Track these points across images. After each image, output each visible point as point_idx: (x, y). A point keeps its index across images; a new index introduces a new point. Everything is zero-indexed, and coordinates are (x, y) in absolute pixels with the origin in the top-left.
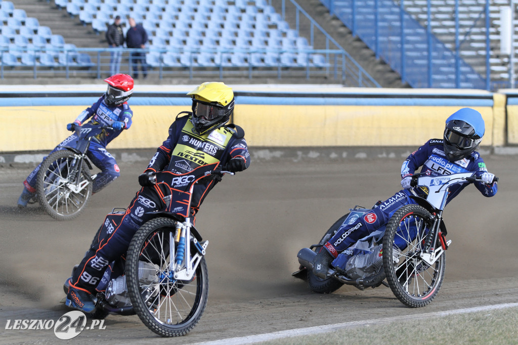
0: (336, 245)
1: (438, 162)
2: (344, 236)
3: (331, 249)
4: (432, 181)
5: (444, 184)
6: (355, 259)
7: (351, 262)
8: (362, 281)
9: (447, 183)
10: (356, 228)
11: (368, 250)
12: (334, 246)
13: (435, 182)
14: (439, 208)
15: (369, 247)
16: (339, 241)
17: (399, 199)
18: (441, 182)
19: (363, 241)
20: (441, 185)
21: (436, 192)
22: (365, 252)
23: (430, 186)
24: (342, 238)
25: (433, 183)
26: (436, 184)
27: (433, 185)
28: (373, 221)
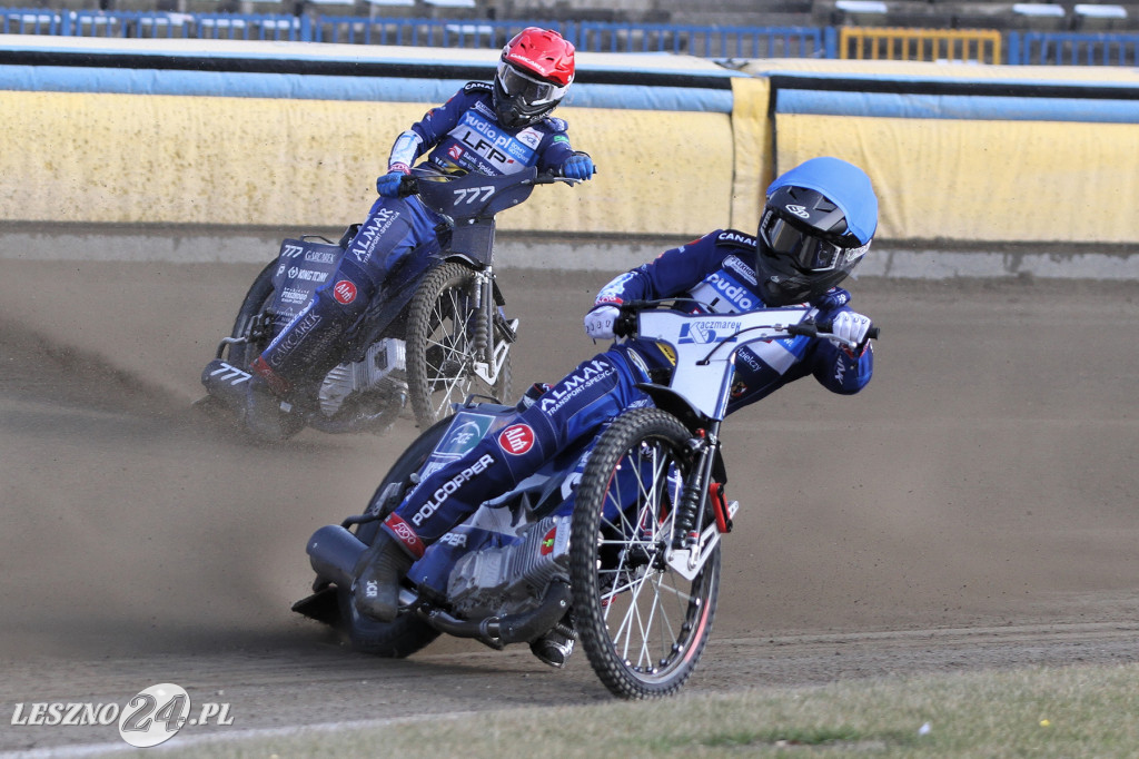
0: (417, 523)
1: (732, 296)
2: (441, 495)
3: (403, 532)
4: (685, 329)
5: (724, 341)
6: (473, 562)
7: (463, 573)
8: (497, 625)
9: (732, 339)
10: (474, 469)
11: (512, 532)
12: (412, 525)
13: (694, 333)
14: (710, 414)
15: (513, 525)
16: (426, 511)
17: (595, 379)
18: (712, 334)
19: (496, 507)
20: (714, 345)
21: (699, 363)
22: (503, 541)
23: (681, 342)
24: (435, 502)
25: (689, 336)
26: (699, 338)
27: (690, 341)
28: (526, 448)
